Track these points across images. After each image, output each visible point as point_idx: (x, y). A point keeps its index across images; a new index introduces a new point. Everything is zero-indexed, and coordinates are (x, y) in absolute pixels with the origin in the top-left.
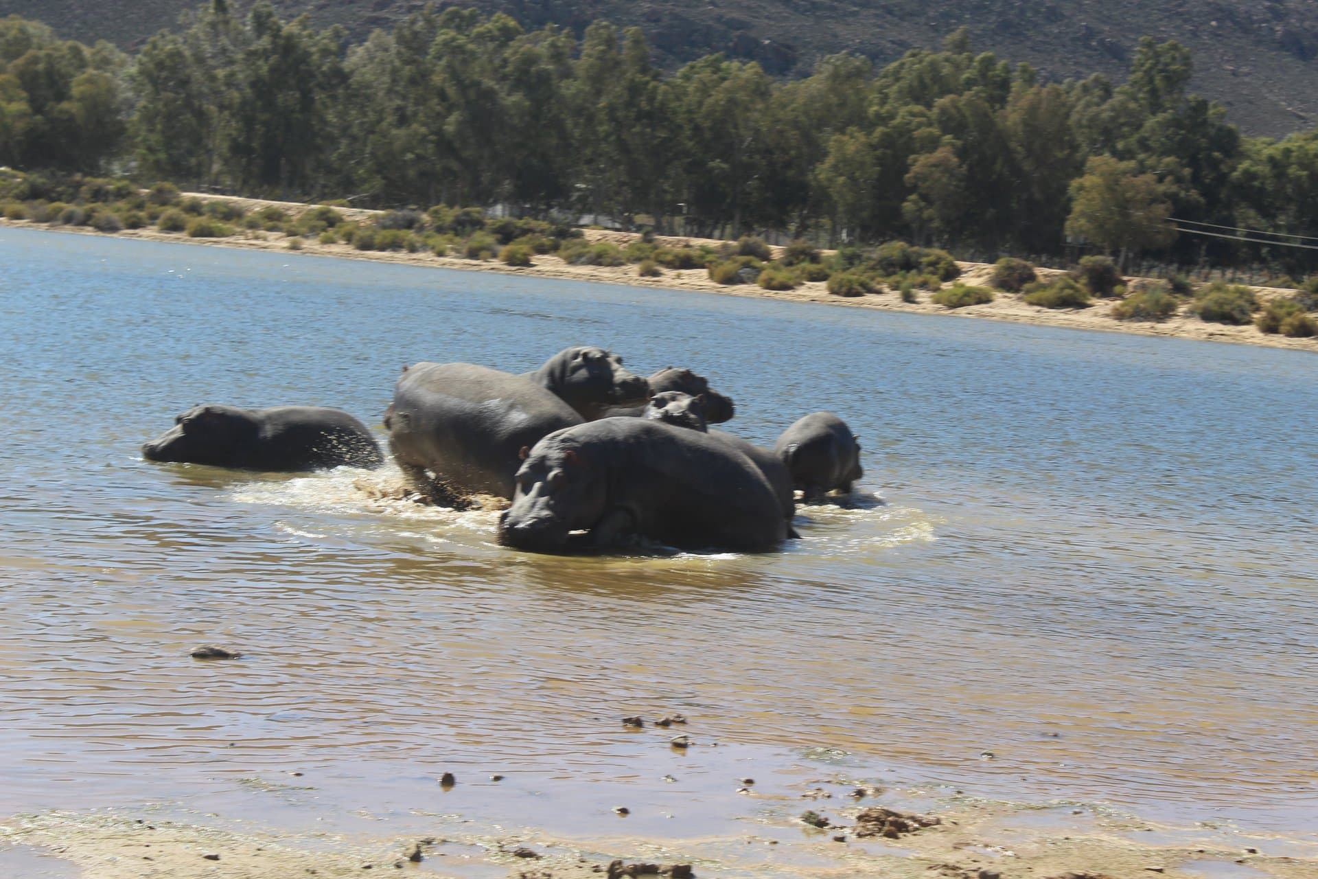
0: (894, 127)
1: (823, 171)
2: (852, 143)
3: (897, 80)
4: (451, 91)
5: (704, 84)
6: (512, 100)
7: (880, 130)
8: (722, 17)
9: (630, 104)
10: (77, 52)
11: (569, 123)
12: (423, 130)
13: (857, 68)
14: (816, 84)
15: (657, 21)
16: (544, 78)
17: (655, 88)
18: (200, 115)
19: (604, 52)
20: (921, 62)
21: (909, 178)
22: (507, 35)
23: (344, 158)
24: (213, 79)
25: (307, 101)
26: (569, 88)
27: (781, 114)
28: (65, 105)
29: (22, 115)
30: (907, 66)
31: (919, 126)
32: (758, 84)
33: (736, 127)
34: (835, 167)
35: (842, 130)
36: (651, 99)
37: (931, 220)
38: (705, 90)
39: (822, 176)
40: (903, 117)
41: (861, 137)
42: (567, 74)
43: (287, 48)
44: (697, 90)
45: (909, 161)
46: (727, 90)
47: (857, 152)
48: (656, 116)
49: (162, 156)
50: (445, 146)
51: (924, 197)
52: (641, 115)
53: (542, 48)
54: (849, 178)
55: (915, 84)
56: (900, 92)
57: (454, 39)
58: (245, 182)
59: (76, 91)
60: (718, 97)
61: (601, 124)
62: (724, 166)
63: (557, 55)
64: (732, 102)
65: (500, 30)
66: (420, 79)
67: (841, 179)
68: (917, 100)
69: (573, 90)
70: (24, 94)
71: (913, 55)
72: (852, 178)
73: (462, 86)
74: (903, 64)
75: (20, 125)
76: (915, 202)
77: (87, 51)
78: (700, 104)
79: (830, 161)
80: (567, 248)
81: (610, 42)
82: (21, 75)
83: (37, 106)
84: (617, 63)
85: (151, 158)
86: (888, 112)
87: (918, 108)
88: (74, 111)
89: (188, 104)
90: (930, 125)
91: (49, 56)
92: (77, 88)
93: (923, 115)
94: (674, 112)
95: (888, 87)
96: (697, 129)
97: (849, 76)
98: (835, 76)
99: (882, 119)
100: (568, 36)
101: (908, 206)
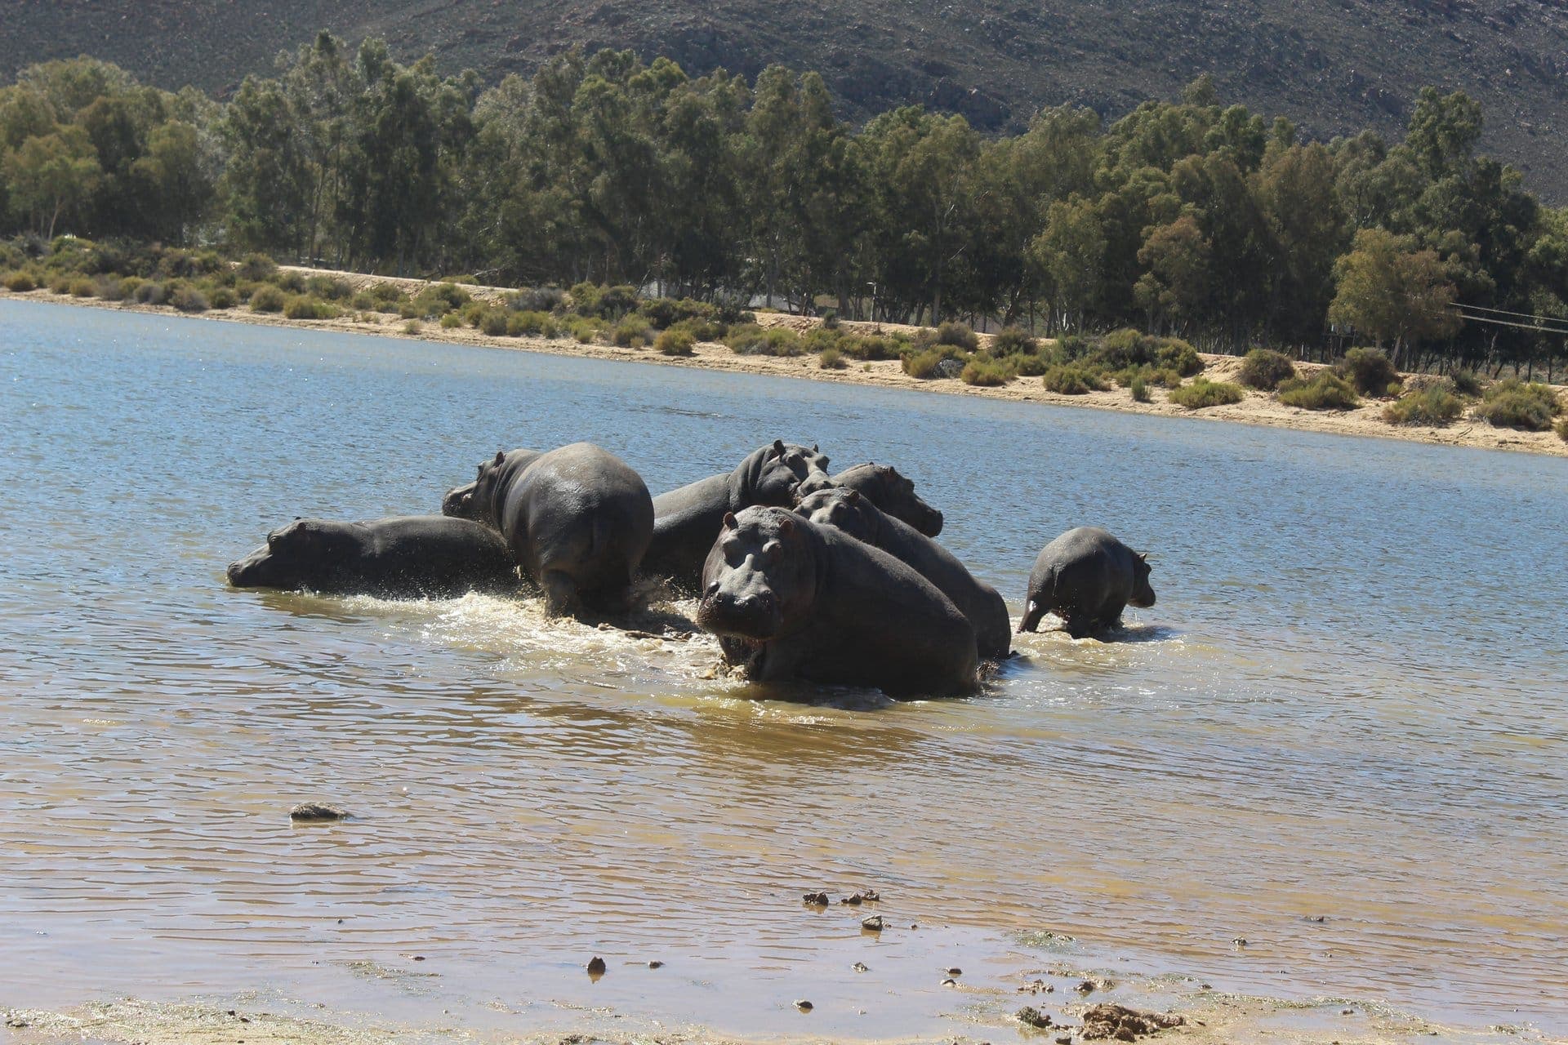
0: (1126, 193)
1: (1039, 246)
2: (1076, 212)
3: (1130, 137)
4: (600, 146)
5: (899, 142)
6: (671, 157)
7: (1107, 197)
8: (921, 61)
9: (811, 163)
10: (153, 100)
11: (739, 185)
12: (565, 193)
13: (1082, 123)
14: (1031, 141)
15: (844, 65)
16: (710, 132)
17: (842, 145)
18: (303, 174)
19: (778, 103)
20: (1158, 117)
21: (1143, 254)
22: (670, 81)
23: (471, 226)
24: (317, 131)
25: (427, 160)
26: (739, 144)
27: (990, 176)
28: (141, 162)
29: (91, 173)
30: (1141, 120)
31: (1156, 191)
32: (963, 141)
33: (937, 192)
34: (1055, 240)
35: (1063, 197)
36: (836, 158)
37: (1168, 303)
38: (900, 148)
39: (1039, 252)
40: (1136, 181)
41: (1087, 204)
42: (738, 127)
43: (403, 94)
44: (890, 148)
45: (1143, 234)
46: (926, 149)
47: (1081, 221)
48: (844, 178)
49: (256, 222)
50: (591, 213)
51: (1159, 276)
52: (824, 176)
53: (709, 98)
54: (1069, 253)
55: (1150, 143)
56: (1133, 151)
57: (603, 88)
58: (354, 253)
59: (153, 146)
60: (916, 156)
61: (776, 187)
62: (922, 238)
63: (725, 104)
64: (932, 162)
65: (661, 78)
66: (564, 133)
67: (1062, 255)
68: (1152, 161)
69: (743, 145)
70: (94, 148)
71: (1148, 108)
72: (1073, 252)
73: (612, 145)
74: (1135, 119)
75: (89, 186)
76: (1149, 283)
77: (166, 96)
78: (895, 165)
79: (1048, 233)
80: (734, 335)
81: (785, 91)
82: (90, 126)
83: (108, 163)
84: (794, 115)
85: (243, 225)
86: (1117, 174)
87: (1153, 171)
88: (152, 169)
89: (287, 158)
90: (1169, 190)
91: (119, 105)
92: (158, 139)
93: (1159, 179)
94: (863, 173)
95: (1119, 145)
96: (890, 193)
97: (1070, 133)
98: (1054, 129)
99: (1110, 184)
100: (740, 83)
101: (1141, 287)
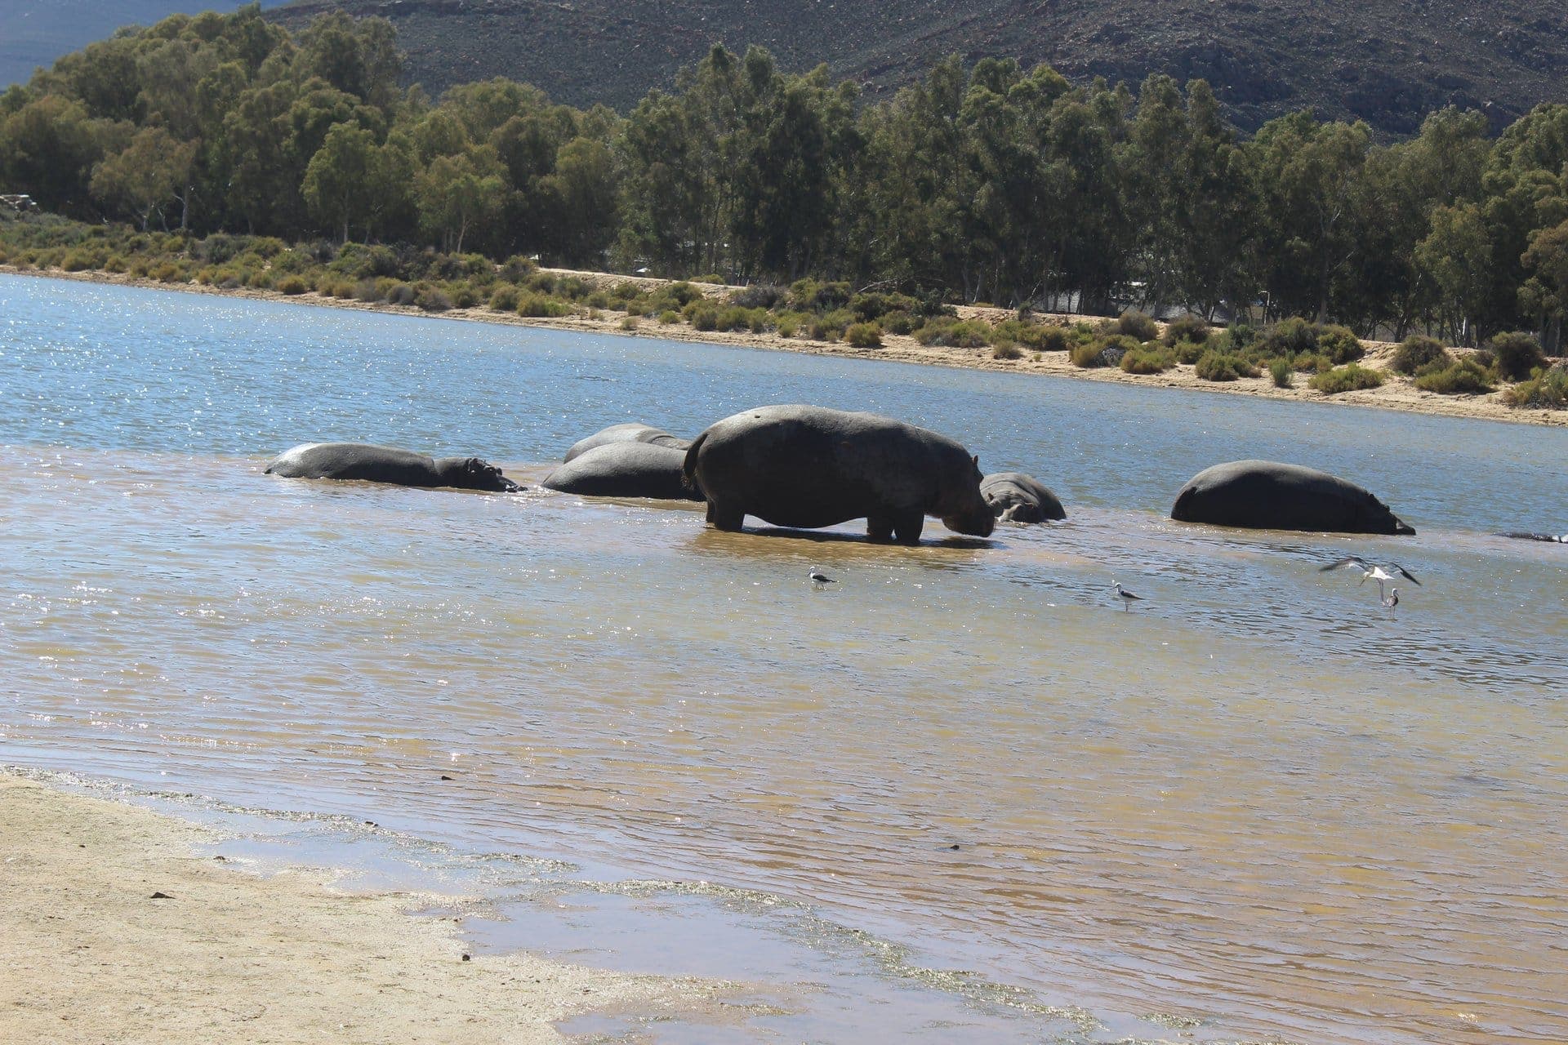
0: (1513, 197)
1: (1423, 250)
2: (1461, 216)
3: (1524, 139)
4: (987, 160)
5: (1284, 147)
6: (1054, 167)
7: (1494, 200)
9: (1195, 171)
10: (567, 119)
11: (1122, 196)
12: (950, 204)
13: (1469, 125)
14: (1418, 147)
16: (1093, 142)
17: (1226, 152)
18: (697, 186)
19: (1161, 110)
20: (1552, 118)
21: (1527, 258)
22: (1053, 90)
23: (861, 240)
24: (713, 146)
25: (816, 176)
26: (1121, 153)
27: (1377, 183)
28: (548, 179)
29: (496, 191)
30: (1536, 121)
31: (1543, 194)
32: (1348, 146)
33: (1321, 197)
34: (1435, 247)
35: (1450, 203)
36: (1221, 165)
37: (1551, 308)
38: (1285, 152)
39: (1423, 257)
40: (1523, 185)
41: (1471, 208)
42: (1122, 136)
43: (794, 106)
44: (1275, 154)
45: (1529, 237)
46: (1309, 154)
47: (1465, 227)
48: (1230, 184)
49: (651, 237)
50: (975, 225)
51: (1546, 281)
52: (1209, 184)
53: (1090, 107)
54: (1453, 258)
55: (1543, 145)
56: (1525, 153)
57: (988, 98)
58: (748, 267)
59: (561, 162)
60: (1299, 162)
61: (1163, 195)
62: (1305, 244)
63: (1107, 113)
64: (1315, 169)
65: (1042, 85)
66: (950, 141)
67: (1446, 259)
68: (1545, 164)
69: (1126, 154)
70: (504, 167)
71: (1544, 110)
72: (1461, 260)
73: (999, 154)
74: (1528, 122)
75: (495, 203)
76: (1533, 287)
77: (579, 116)
78: (1279, 171)
79: (1432, 238)
81: (1169, 100)
82: (502, 147)
83: (517, 178)
84: (1179, 123)
85: (638, 239)
86: (1506, 177)
87: (1542, 173)
88: (557, 185)
89: (681, 176)
90: (1559, 193)
91: (533, 123)
92: (565, 157)
93: (1548, 181)
94: (1248, 181)
95: (1512, 148)
96: (1276, 200)
97: (1458, 136)
98: (1440, 133)
99: (1497, 187)
100: (1122, 91)
101: (1524, 291)
